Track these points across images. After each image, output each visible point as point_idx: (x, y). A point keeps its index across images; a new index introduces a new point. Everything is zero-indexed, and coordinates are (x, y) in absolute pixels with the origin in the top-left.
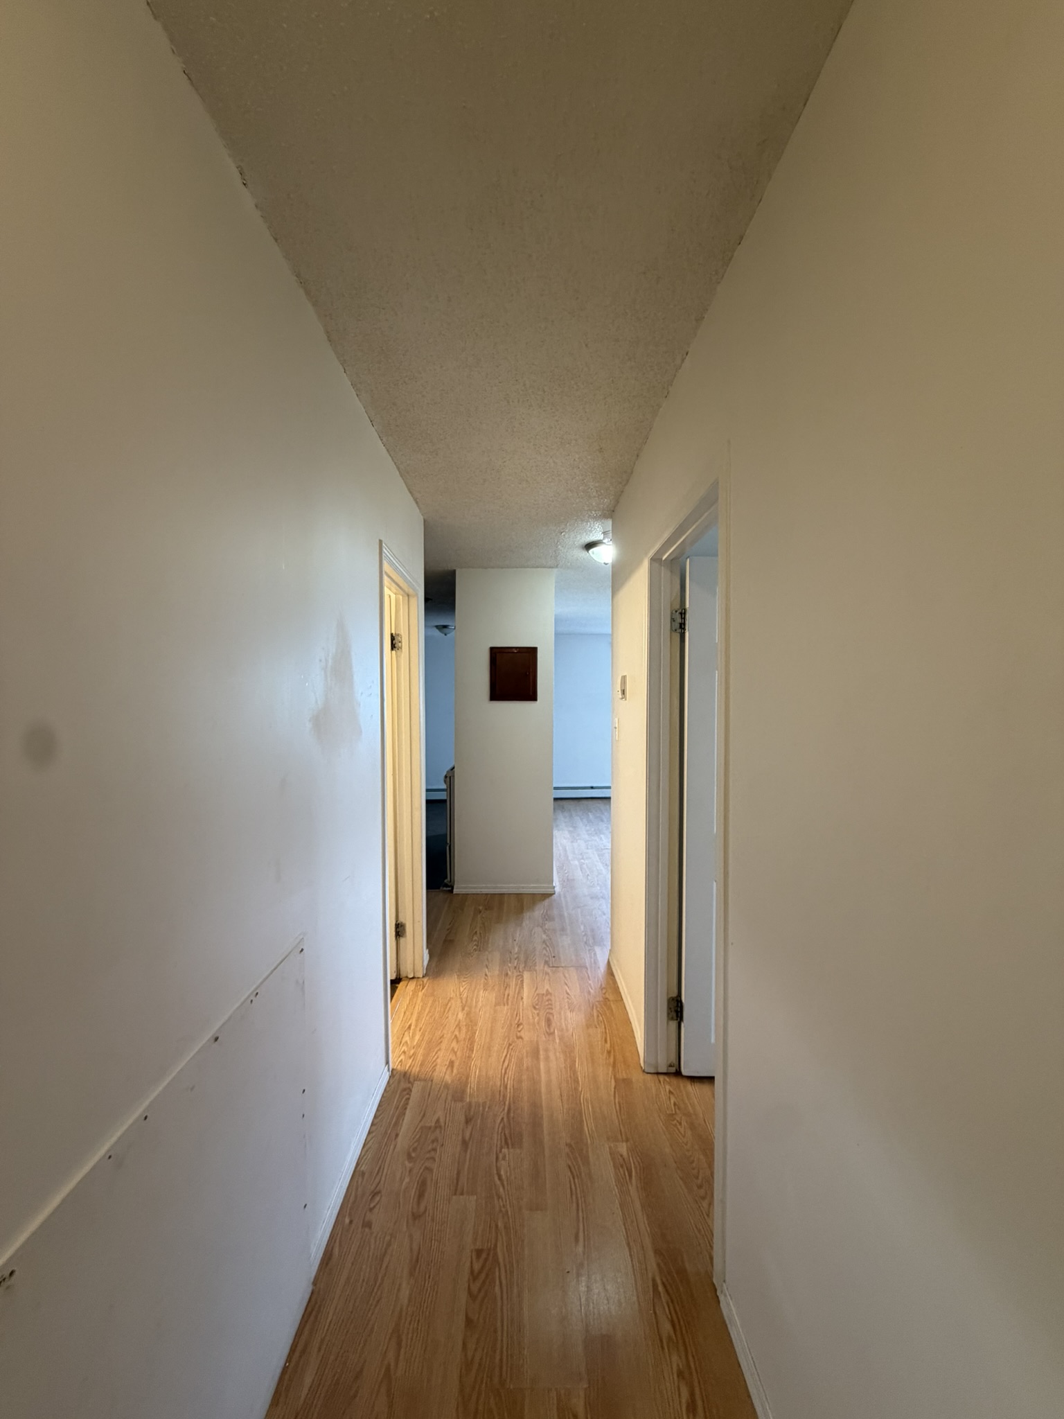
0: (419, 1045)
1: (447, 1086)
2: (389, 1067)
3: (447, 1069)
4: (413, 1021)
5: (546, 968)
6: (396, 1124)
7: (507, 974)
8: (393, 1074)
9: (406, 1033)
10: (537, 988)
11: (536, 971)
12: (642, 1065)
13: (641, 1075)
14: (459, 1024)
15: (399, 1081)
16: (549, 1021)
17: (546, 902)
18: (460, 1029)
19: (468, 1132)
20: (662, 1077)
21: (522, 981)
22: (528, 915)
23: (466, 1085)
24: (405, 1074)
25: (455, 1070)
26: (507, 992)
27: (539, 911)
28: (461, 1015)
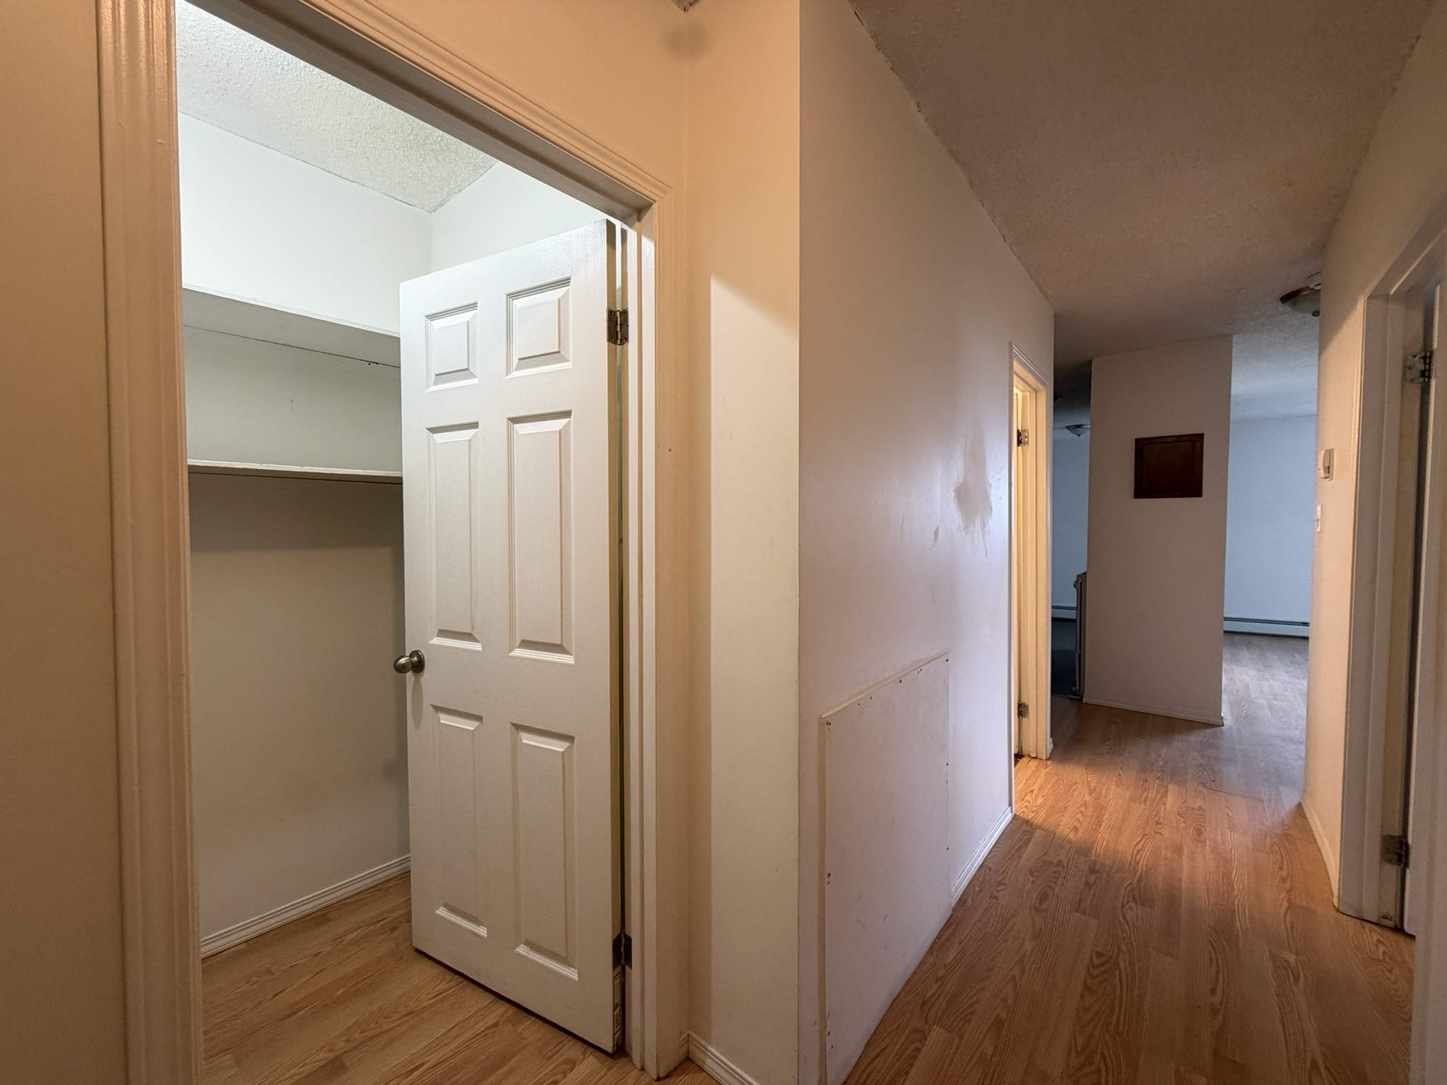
0: (1041, 806)
1: (1070, 842)
2: (1012, 809)
3: (1071, 831)
4: (1036, 787)
5: (1201, 788)
6: (1019, 850)
7: (1147, 781)
8: (1015, 817)
9: (1029, 794)
10: (1185, 801)
11: (1186, 787)
12: (1336, 904)
13: (1334, 913)
14: (1085, 804)
15: (1022, 824)
16: (1199, 832)
17: (1209, 731)
18: (1086, 808)
19: (1092, 879)
20: (1367, 926)
21: (1167, 791)
22: (1180, 737)
23: (1092, 848)
24: (1027, 821)
25: (1079, 834)
26: (1145, 795)
27: (1196, 737)
28: (1087, 798)
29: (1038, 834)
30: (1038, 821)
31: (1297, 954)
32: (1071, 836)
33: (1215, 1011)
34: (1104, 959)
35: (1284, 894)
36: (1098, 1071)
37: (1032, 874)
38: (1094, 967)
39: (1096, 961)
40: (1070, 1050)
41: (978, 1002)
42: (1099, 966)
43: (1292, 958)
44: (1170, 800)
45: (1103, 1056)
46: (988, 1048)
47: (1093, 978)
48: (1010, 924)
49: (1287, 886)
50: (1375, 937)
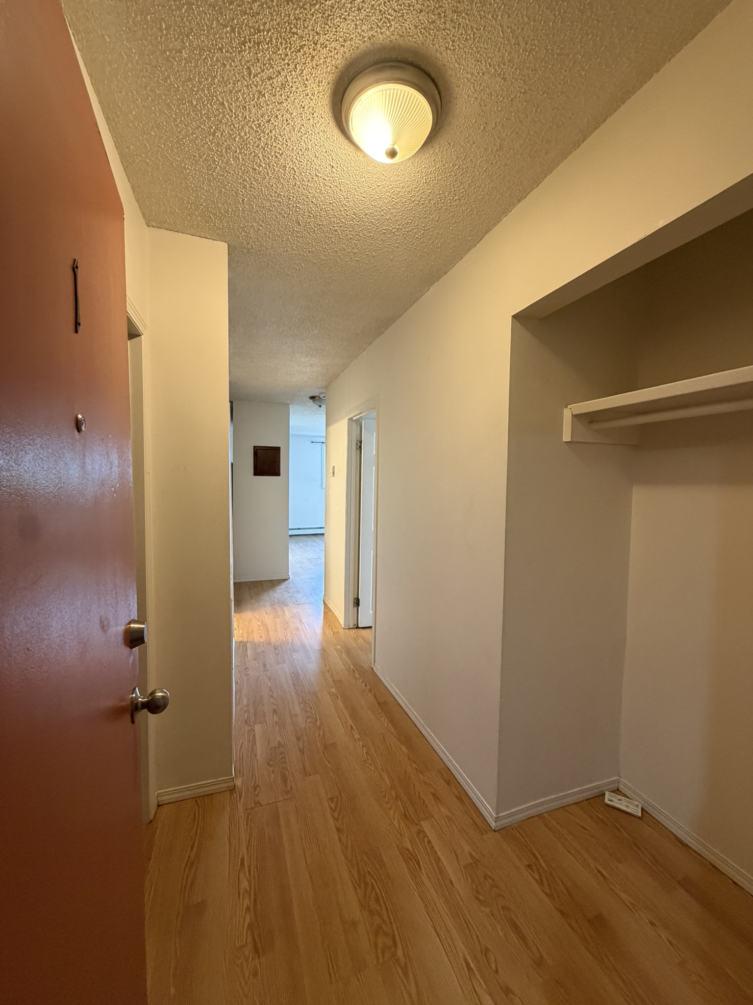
3: (259, 639)
5: (294, 605)
7: (275, 609)
10: (291, 612)
11: (289, 606)
12: (343, 628)
13: (343, 630)
14: (259, 626)
15: (240, 644)
16: (301, 621)
17: (286, 582)
18: (260, 627)
19: (277, 651)
20: (351, 630)
21: (284, 610)
22: (278, 587)
23: (270, 641)
24: (241, 641)
25: (264, 638)
26: (278, 614)
27: (283, 586)
28: (258, 623)
29: (248, 645)
30: (245, 640)
31: (340, 645)
32: (261, 640)
33: (328, 671)
34: (294, 674)
35: (330, 630)
36: (309, 704)
37: (255, 660)
38: (293, 678)
39: (293, 676)
40: (299, 704)
41: (264, 709)
42: (294, 677)
43: (339, 647)
44: (287, 613)
45: (308, 699)
46: (276, 719)
47: (294, 681)
48: (259, 681)
49: (330, 627)
50: (353, 632)
